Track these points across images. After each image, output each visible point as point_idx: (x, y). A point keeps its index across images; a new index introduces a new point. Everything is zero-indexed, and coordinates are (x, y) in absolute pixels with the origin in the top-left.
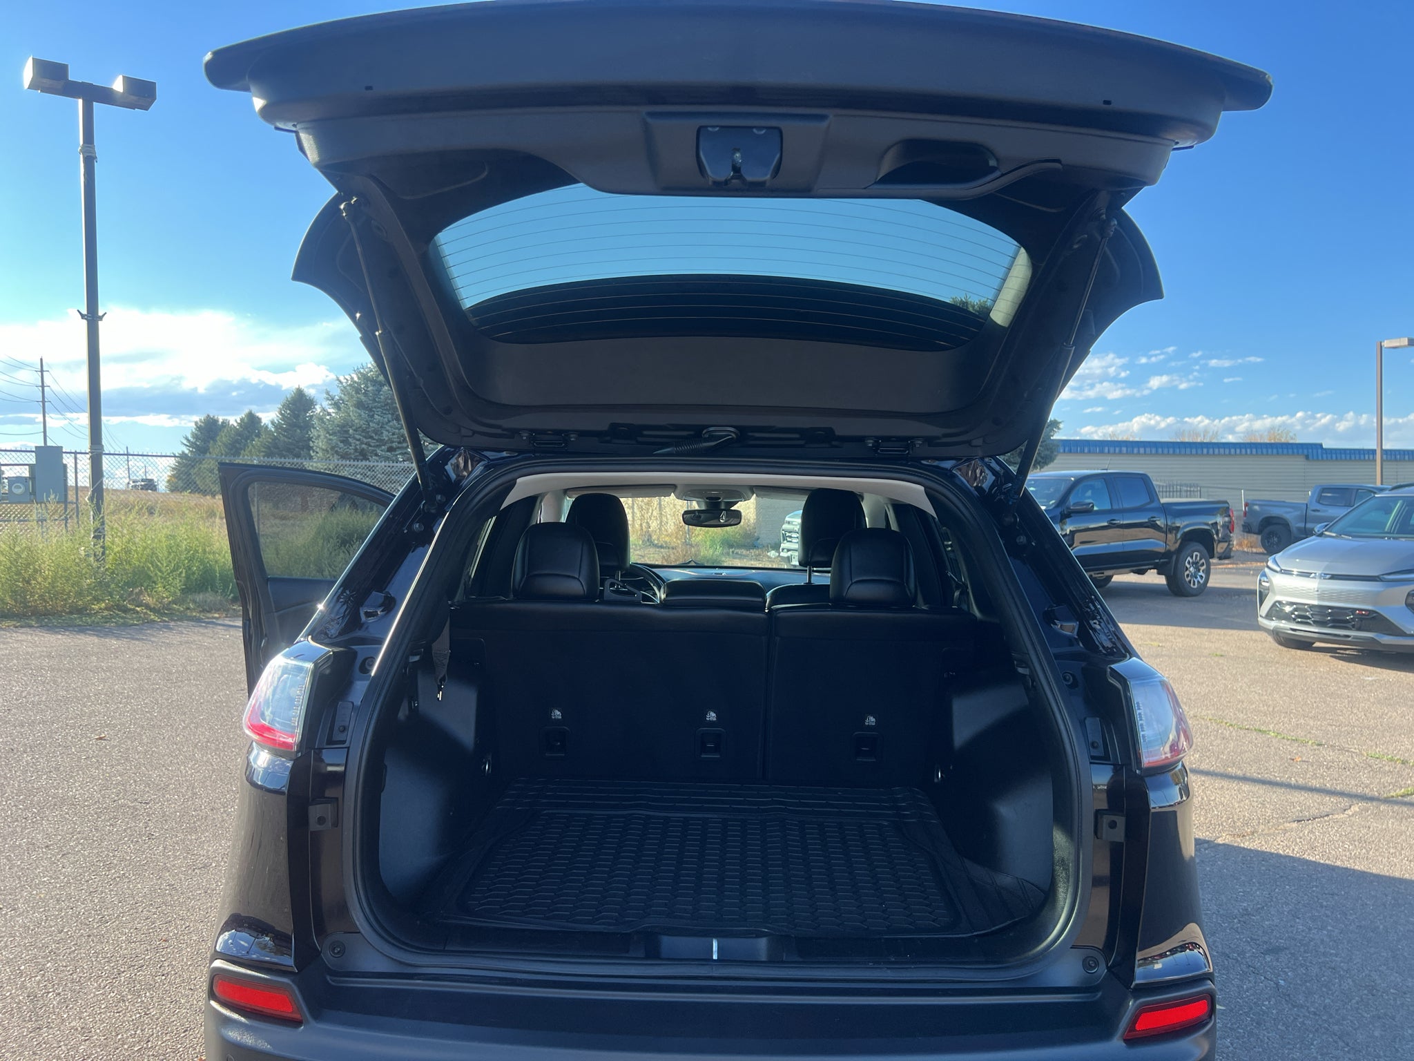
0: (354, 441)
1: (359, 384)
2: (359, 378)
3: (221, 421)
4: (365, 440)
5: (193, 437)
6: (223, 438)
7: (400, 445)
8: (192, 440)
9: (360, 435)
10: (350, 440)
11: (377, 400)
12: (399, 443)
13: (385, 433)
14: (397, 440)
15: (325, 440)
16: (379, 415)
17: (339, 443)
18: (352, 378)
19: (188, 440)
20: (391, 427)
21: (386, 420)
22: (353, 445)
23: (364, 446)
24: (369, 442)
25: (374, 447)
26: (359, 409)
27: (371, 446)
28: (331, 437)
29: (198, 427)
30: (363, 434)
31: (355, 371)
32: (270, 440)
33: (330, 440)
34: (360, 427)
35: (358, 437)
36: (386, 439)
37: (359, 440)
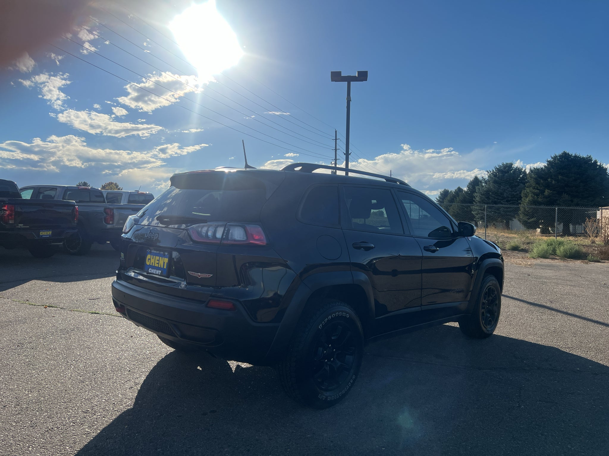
0: (492, 197)
1: (496, 173)
2: (496, 170)
3: (450, 191)
4: (496, 197)
5: (439, 198)
6: (448, 198)
7: (512, 199)
8: (438, 199)
9: (494, 195)
10: (490, 197)
11: (503, 179)
12: (512, 198)
13: (505, 194)
14: (510, 197)
15: (479, 197)
16: (503, 186)
17: (485, 199)
18: (493, 170)
19: (437, 199)
20: (508, 191)
21: (506, 188)
22: (491, 199)
23: (496, 200)
24: (498, 198)
25: (500, 200)
26: (495, 184)
27: (499, 200)
28: (482, 196)
29: (441, 194)
30: (496, 194)
31: (495, 167)
32: (463, 198)
33: (482, 197)
34: (494, 192)
35: (493, 196)
36: (506, 196)
37: (493, 197)
